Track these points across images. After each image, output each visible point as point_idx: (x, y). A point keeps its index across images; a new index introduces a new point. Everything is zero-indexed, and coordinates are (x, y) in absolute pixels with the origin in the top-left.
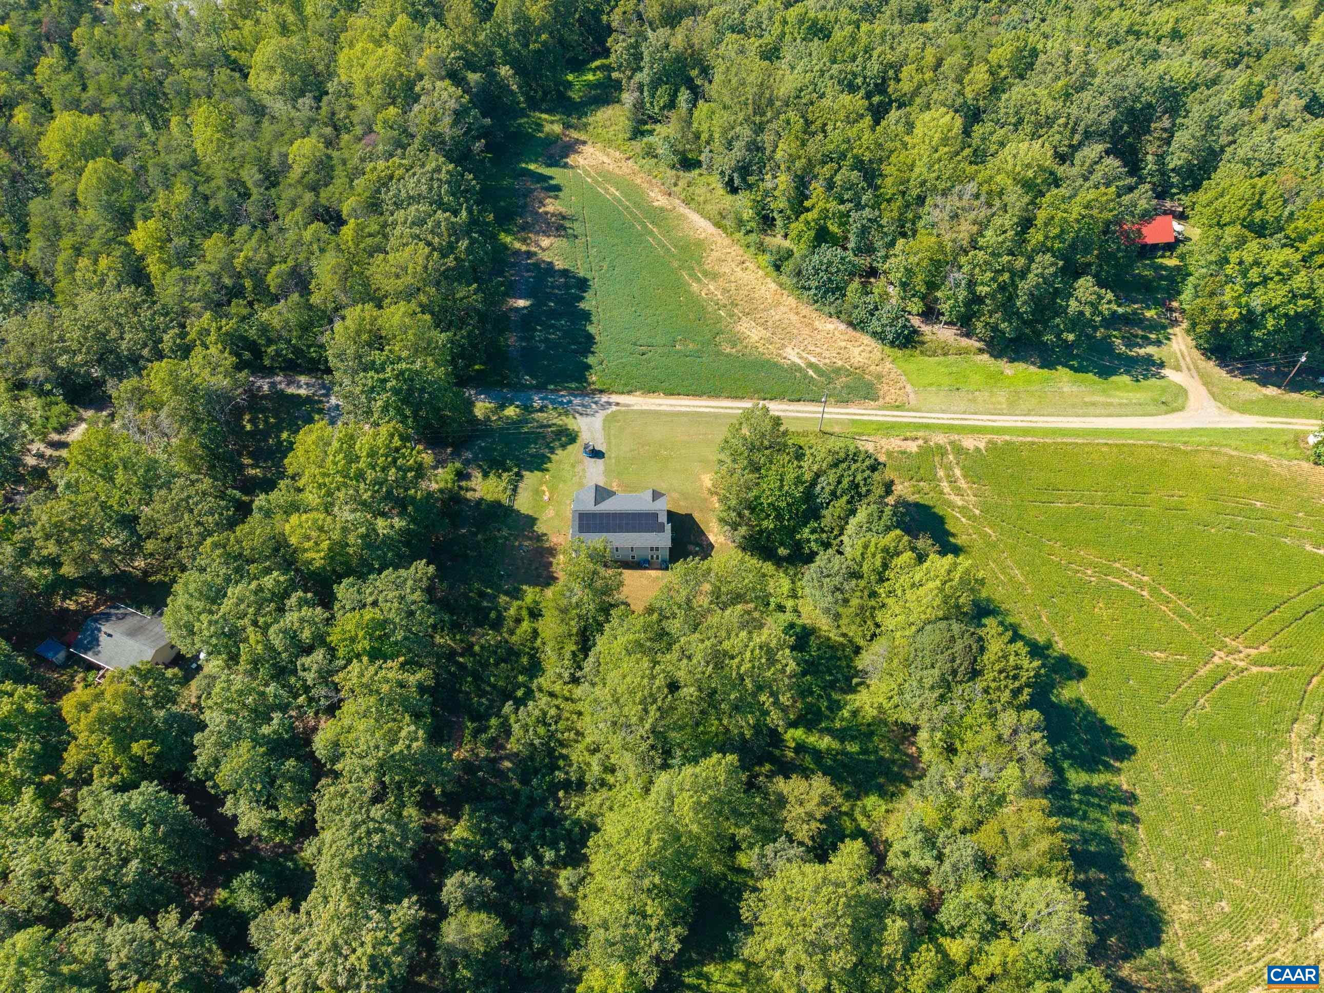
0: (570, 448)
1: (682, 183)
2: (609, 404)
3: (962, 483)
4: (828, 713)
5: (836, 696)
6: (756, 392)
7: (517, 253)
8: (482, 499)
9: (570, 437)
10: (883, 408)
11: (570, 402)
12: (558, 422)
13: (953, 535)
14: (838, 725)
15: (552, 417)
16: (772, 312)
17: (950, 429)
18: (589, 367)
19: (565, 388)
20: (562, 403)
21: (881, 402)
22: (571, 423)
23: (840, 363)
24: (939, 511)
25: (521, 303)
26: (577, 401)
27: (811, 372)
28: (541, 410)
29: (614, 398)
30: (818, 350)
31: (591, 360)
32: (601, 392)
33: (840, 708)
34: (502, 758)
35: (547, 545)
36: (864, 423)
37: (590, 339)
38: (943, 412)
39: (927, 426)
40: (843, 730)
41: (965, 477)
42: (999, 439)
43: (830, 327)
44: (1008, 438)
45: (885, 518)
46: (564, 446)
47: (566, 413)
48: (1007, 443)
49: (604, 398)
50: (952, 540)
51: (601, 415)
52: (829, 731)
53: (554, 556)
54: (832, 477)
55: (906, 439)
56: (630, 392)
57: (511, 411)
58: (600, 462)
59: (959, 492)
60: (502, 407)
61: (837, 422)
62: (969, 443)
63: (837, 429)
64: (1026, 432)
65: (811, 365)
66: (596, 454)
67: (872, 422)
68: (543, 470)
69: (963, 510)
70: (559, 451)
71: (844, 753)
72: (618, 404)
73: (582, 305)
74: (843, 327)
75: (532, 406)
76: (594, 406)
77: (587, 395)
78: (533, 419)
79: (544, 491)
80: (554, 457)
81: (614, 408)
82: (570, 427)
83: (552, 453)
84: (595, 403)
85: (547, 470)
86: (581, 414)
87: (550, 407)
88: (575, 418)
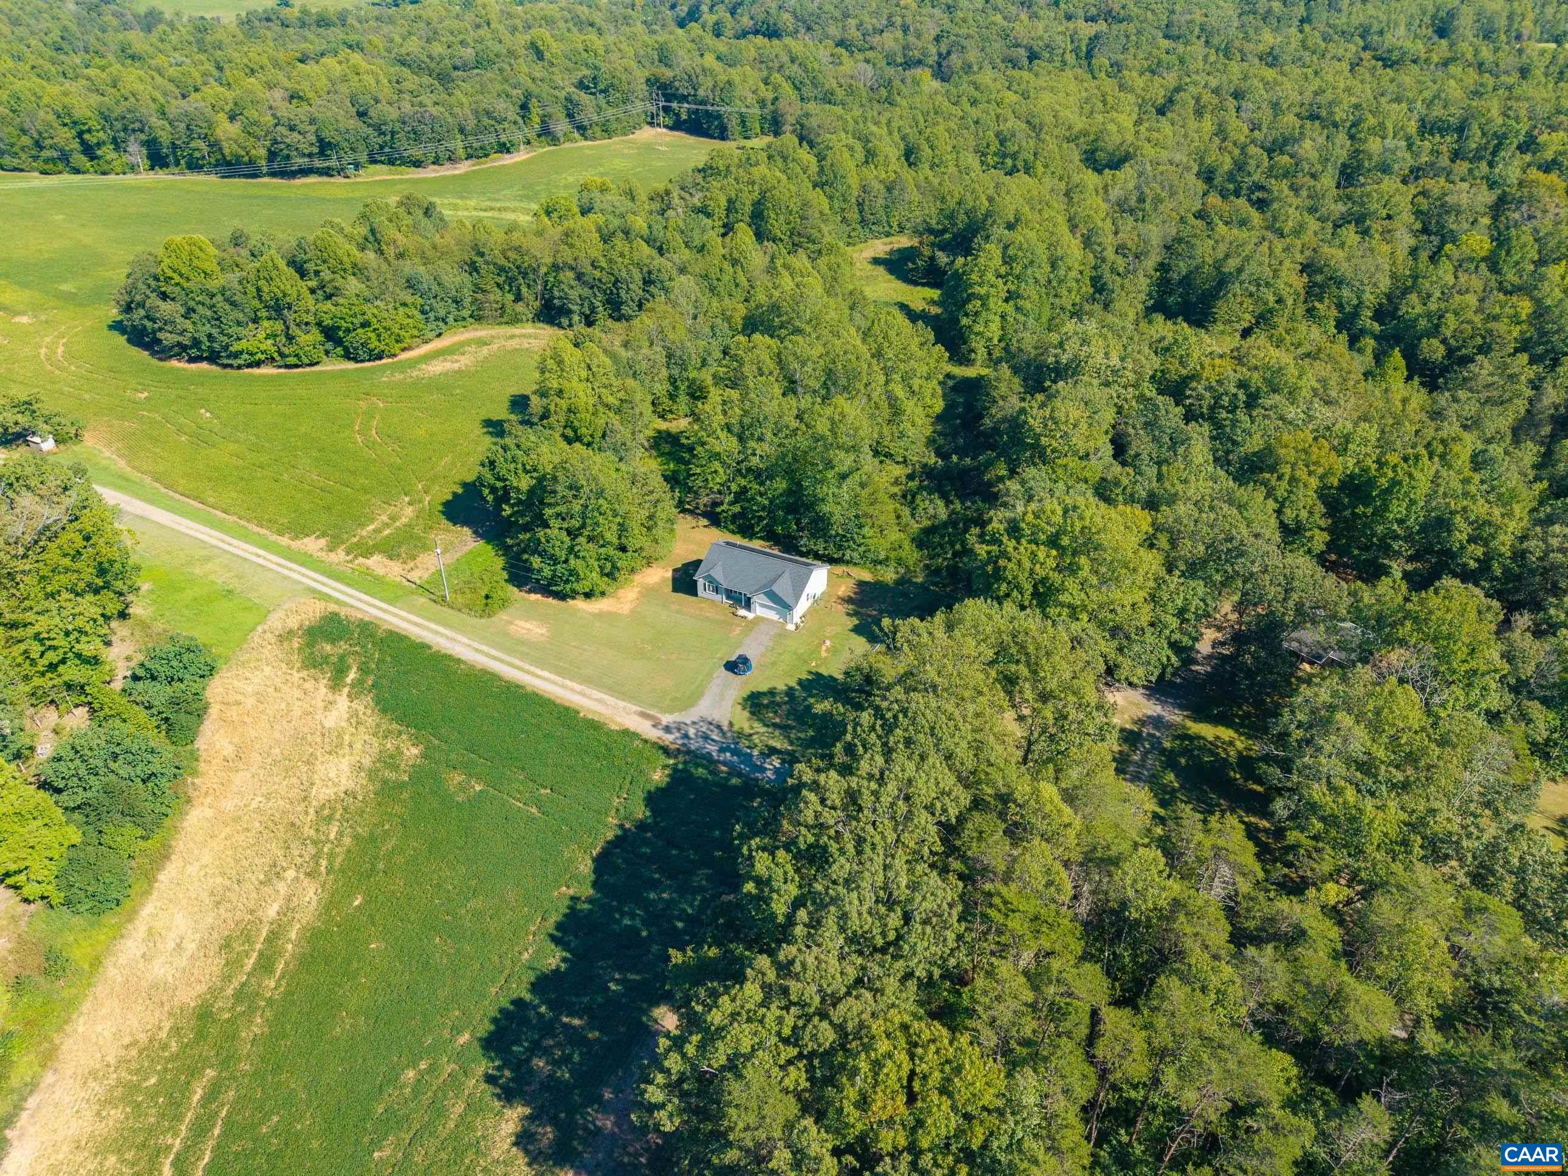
0: (764, 688)
3: (383, 519)
9: (756, 703)
11: (722, 750)
12: (759, 727)
15: (762, 735)
20: (736, 752)
22: (743, 721)
26: (712, 748)
28: (773, 751)
29: (653, 734)
31: (641, 812)
32: (666, 751)
46: (772, 692)
47: (740, 734)
48: (283, 533)
49: (668, 738)
51: (688, 717)
55: (369, 568)
56: (626, 733)
58: (739, 654)
68: (818, 675)
70: (781, 687)
72: (655, 723)
75: (783, 762)
76: (692, 732)
77: (689, 752)
78: (791, 743)
79: (827, 650)
80: (793, 683)
81: (666, 719)
82: (746, 714)
83: (791, 689)
84: (686, 736)
85: (810, 672)
86: (719, 727)
87: (756, 753)
88: (731, 724)
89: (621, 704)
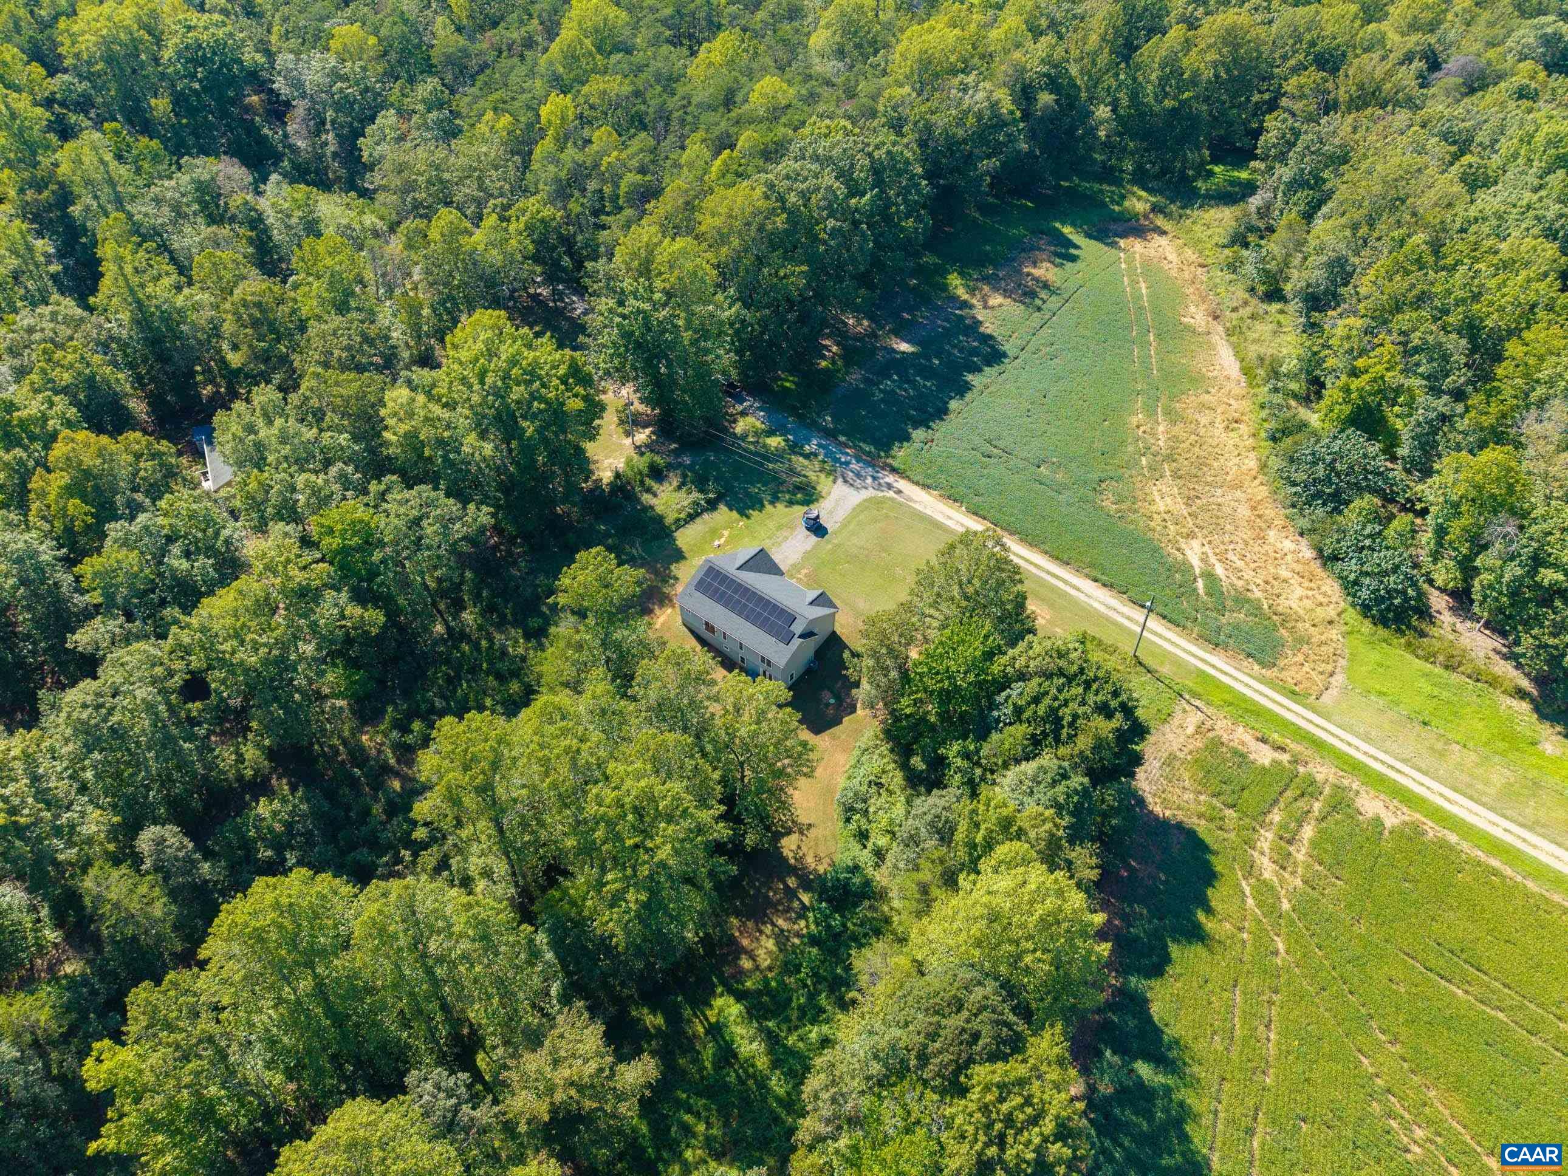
0: (796, 508)
1: (1245, 312)
2: (889, 486)
3: (1300, 854)
4: (794, 1015)
5: (823, 1000)
6: (1092, 565)
7: (954, 299)
8: (652, 507)
9: (808, 498)
10: (1270, 683)
11: (847, 463)
12: (813, 476)
13: (1209, 911)
14: (791, 1040)
15: (809, 470)
16: (1219, 492)
17: (1356, 768)
18: (908, 438)
19: (855, 447)
20: (838, 460)
21: (1268, 673)
22: (824, 483)
23: (1258, 594)
24: (1219, 864)
25: (904, 347)
26: (855, 466)
27: (1200, 584)
28: (806, 456)
29: (902, 484)
30: (1240, 564)
32: (894, 470)
33: (814, 1021)
34: (397, 774)
35: (666, 590)
36: (1219, 685)
37: (942, 412)
38: (1367, 739)
39: (1318, 744)
40: (791, 1052)
41: (1314, 843)
42: (1433, 830)
43: (1288, 545)
44: (1453, 838)
45: (1061, 788)
46: (791, 503)
47: (829, 473)
48: (1443, 844)
49: (890, 479)
50: (1201, 916)
51: (870, 493)
52: (772, 1040)
53: (661, 605)
54: (1033, 686)
55: (1263, 740)
56: (926, 487)
57: (775, 442)
58: (814, 539)
59: (1283, 861)
60: (770, 433)
61: (1177, 662)
62: (1370, 805)
63: (1165, 670)
64: (1497, 847)
65: (1210, 576)
66: (817, 528)
67: (1230, 689)
68: (743, 515)
69: (1264, 889)
70: (780, 506)
71: (762, 1083)
72: (899, 492)
73: (969, 377)
74: (1309, 554)
75: (802, 447)
76: (869, 480)
77: (873, 466)
78: (790, 460)
79: (721, 536)
80: (769, 508)
81: (891, 494)
82: (819, 488)
83: (772, 503)
84: (874, 478)
85: (748, 517)
86: (846, 481)
87: (820, 458)
88: (834, 482)
89: (929, 512)
